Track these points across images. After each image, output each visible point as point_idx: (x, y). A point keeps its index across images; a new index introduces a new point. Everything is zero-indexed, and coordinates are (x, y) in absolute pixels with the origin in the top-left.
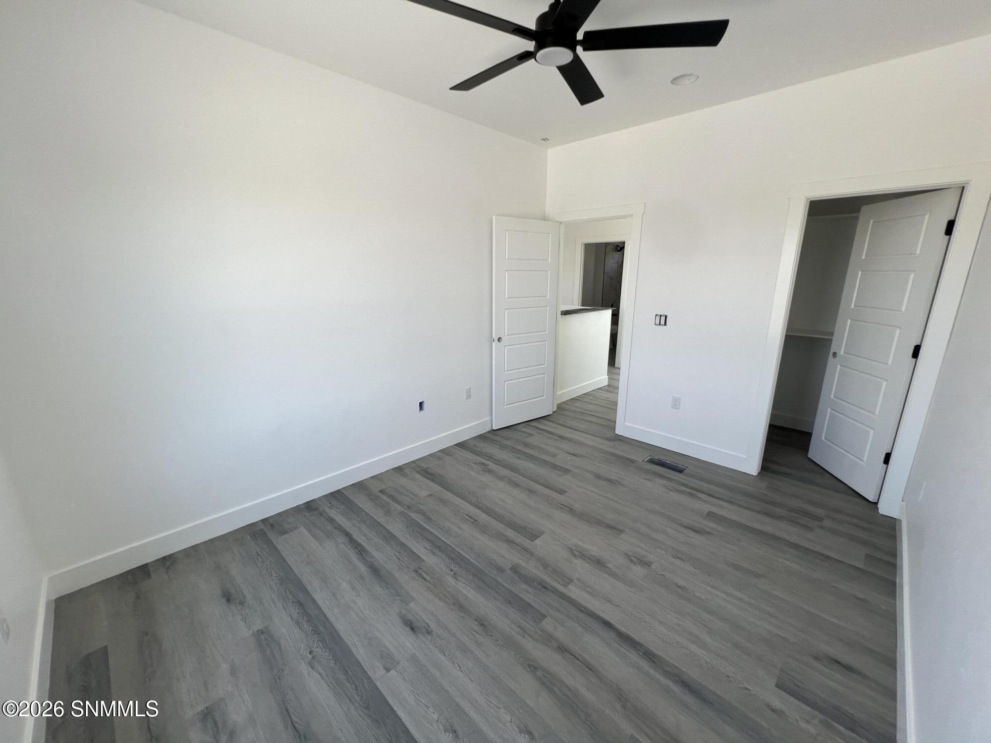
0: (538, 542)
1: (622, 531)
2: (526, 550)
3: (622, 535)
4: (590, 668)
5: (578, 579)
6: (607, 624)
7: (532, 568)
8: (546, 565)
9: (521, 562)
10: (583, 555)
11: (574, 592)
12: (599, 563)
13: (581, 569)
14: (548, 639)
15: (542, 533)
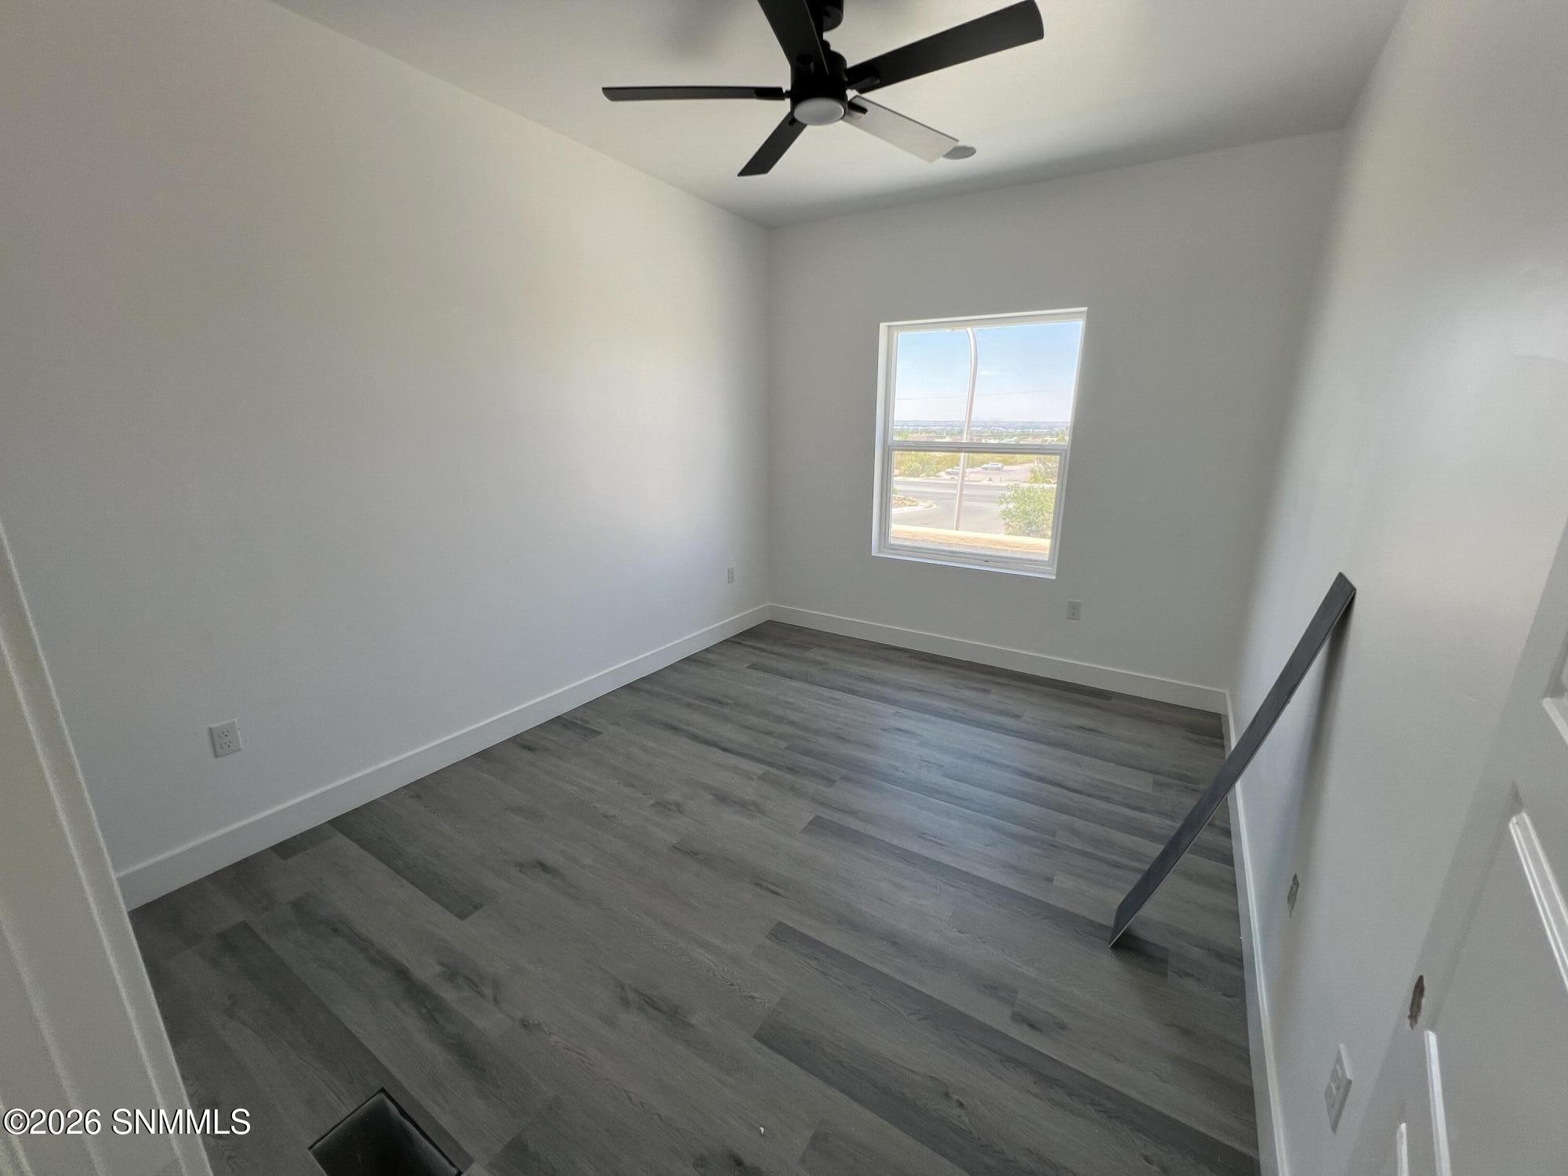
0: (811, 817)
1: (676, 848)
2: (822, 804)
3: (675, 842)
4: (746, 728)
5: (753, 779)
6: (725, 750)
7: (811, 786)
8: (793, 789)
9: (826, 790)
10: (746, 807)
11: (758, 769)
12: (723, 798)
13: (749, 791)
14: (782, 736)
15: (806, 830)
